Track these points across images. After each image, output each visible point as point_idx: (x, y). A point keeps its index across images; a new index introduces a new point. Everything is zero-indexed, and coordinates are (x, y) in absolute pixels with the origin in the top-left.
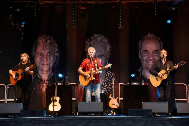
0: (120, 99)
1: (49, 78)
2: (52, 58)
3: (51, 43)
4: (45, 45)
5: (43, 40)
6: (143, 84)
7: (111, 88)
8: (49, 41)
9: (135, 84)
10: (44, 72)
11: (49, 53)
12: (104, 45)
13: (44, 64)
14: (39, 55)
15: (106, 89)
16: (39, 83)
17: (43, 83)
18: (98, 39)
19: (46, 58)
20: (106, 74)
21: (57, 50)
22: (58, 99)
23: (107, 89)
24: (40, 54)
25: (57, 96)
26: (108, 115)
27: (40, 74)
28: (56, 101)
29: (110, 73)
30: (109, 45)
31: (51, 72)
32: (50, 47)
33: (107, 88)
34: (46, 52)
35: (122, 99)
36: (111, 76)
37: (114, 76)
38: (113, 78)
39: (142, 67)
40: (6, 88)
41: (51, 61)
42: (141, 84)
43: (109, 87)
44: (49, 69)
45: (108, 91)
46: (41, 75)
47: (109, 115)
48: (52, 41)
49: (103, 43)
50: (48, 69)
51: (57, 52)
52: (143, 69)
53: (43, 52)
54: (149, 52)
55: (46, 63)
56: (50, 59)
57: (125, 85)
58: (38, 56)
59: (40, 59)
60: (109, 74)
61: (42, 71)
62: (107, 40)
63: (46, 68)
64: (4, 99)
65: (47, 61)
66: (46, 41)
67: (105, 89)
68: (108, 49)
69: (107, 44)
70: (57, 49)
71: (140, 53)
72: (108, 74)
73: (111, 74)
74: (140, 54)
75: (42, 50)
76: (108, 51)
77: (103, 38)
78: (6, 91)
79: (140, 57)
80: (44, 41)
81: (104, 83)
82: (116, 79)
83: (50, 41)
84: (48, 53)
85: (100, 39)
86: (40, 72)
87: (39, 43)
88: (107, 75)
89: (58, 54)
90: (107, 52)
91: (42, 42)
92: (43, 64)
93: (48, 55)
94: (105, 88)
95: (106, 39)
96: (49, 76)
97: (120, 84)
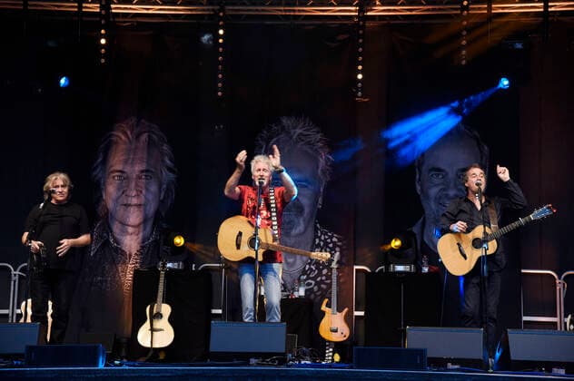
0: (356, 313)
1: (142, 247)
2: (154, 188)
3: (150, 143)
4: (133, 147)
5: (129, 133)
6: (426, 270)
7: (329, 281)
8: (144, 137)
9: (400, 268)
10: (130, 230)
11: (147, 171)
12: (310, 151)
13: (130, 205)
14: (114, 177)
15: (313, 282)
16: (114, 263)
17: (124, 263)
18: (292, 131)
19: (137, 185)
20: (316, 237)
21: (168, 162)
22: (166, 310)
23: (317, 284)
24: (117, 174)
25: (163, 302)
26: (300, 362)
27: (116, 235)
28: (159, 316)
29: (326, 234)
30: (327, 150)
31: (149, 229)
32: (149, 154)
33: (319, 279)
34: (138, 168)
35: (362, 313)
36: (331, 245)
37: (339, 244)
38: (337, 249)
39: (424, 218)
40: (15, 275)
41: (150, 197)
42: (419, 269)
43: (324, 278)
44: (145, 221)
45: (320, 289)
46: (118, 237)
47: (303, 362)
48: (154, 137)
49: (309, 143)
50: (142, 220)
51: (170, 169)
52: (427, 226)
53: (128, 169)
54: (447, 174)
55: (135, 201)
56: (147, 190)
57: (373, 273)
58: (111, 179)
59: (119, 189)
60: (323, 238)
61: (124, 224)
62: (319, 136)
63: (134, 217)
64: (8, 308)
65: (138, 196)
66: (138, 137)
67: (311, 284)
68: (322, 162)
69: (321, 147)
70: (170, 160)
71: (417, 177)
72: (320, 238)
73: (331, 237)
74: (419, 180)
75: (126, 162)
76: (322, 170)
77: (307, 130)
78: (12, 283)
79: (418, 188)
80: (130, 136)
81: (310, 264)
82: (345, 252)
83: (149, 136)
84: (142, 171)
85: (299, 131)
86: (116, 228)
87: (116, 143)
88: (317, 241)
89: (172, 175)
90: (319, 171)
91: (123, 137)
92: (127, 205)
93: (140, 178)
94: (312, 279)
95: (318, 132)
96: (143, 241)
97: (356, 267)
